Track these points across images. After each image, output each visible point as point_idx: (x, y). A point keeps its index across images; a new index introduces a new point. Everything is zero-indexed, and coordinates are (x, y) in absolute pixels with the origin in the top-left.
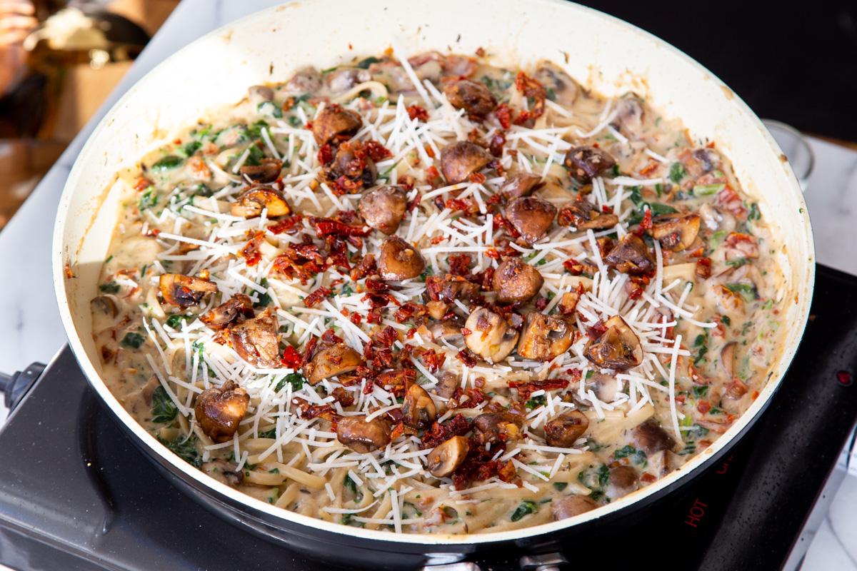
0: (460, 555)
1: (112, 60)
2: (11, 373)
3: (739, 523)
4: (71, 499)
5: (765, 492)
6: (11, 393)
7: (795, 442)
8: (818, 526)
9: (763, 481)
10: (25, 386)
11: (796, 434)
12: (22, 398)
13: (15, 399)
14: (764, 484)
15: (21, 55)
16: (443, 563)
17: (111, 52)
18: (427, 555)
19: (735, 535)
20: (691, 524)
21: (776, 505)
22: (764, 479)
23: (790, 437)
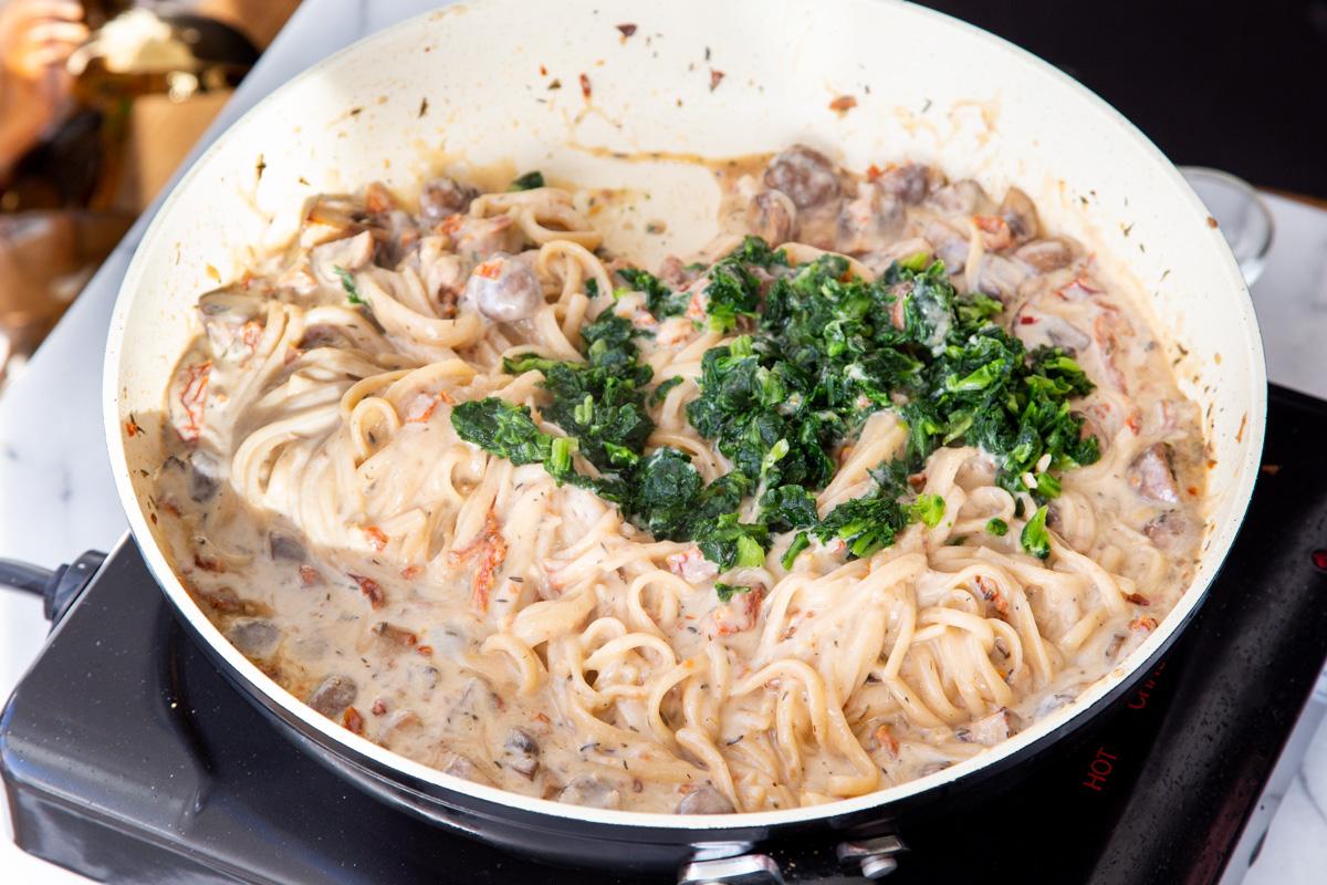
0: (746, 843)
1: (203, 88)
2: (54, 567)
3: (1166, 785)
4: (147, 759)
5: (1205, 736)
6: (54, 598)
7: (1249, 660)
8: (1286, 786)
9: (1201, 720)
10: (75, 587)
11: (1251, 647)
12: (71, 604)
13: (60, 606)
14: (1202, 724)
15: (64, 81)
16: (719, 856)
17: (200, 75)
18: (693, 845)
19: (1159, 802)
20: (1092, 785)
21: (1222, 757)
22: (1202, 716)
23: (1241, 652)
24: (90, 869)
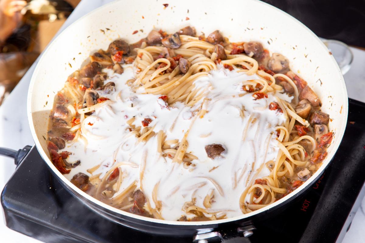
0: (212, 229)
2: (17, 150)
3: (324, 210)
4: (43, 203)
5: (334, 196)
6: (17, 159)
7: (346, 175)
8: (357, 210)
9: (333, 192)
10: (23, 155)
11: (347, 172)
12: (22, 160)
13: (19, 160)
14: (334, 193)
15: (20, 16)
19: (322, 214)
20: (303, 210)
21: (339, 202)
22: (334, 191)
23: (344, 173)
24: (27, 233)
